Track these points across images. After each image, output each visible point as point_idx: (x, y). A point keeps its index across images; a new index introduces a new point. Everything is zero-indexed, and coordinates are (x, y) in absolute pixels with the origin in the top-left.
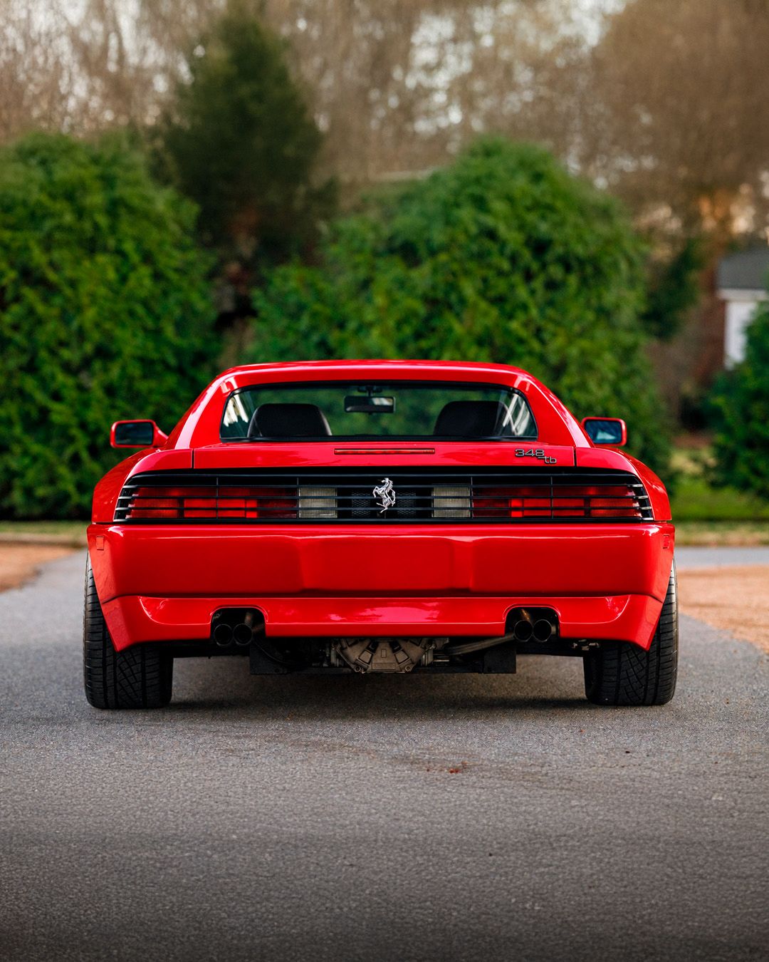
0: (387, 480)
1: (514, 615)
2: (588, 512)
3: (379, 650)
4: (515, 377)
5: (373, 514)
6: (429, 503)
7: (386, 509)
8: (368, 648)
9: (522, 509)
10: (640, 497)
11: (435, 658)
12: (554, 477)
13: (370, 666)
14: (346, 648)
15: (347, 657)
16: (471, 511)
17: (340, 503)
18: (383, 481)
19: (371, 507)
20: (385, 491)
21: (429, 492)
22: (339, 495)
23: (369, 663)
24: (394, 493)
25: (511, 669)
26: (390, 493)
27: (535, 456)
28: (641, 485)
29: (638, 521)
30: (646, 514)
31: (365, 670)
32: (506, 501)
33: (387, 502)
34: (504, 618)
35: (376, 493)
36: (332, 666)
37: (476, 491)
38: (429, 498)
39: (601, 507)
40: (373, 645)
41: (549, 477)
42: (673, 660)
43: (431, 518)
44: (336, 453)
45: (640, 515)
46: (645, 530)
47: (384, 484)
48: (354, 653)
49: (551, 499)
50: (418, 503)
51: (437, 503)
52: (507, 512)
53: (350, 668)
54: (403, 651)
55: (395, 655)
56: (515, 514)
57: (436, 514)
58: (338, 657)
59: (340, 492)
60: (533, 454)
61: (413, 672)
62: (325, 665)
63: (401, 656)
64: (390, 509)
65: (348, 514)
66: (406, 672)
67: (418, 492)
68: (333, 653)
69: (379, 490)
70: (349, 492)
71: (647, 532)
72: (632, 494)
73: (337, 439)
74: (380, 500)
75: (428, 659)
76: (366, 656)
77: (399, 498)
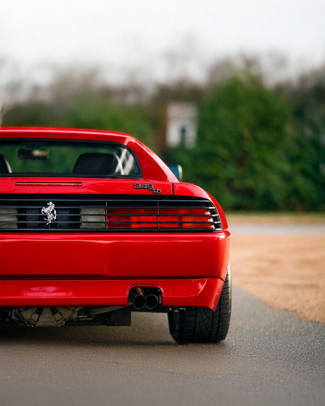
0: (51, 203)
1: (133, 291)
2: (181, 224)
3: (43, 312)
4: (125, 139)
5: (42, 226)
6: (78, 218)
7: (50, 222)
8: (36, 312)
9: (139, 223)
10: (213, 216)
11: (79, 315)
12: (159, 202)
13: (38, 323)
14: (22, 311)
15: (23, 317)
16: (106, 224)
17: (20, 218)
18: (48, 204)
19: (40, 221)
20: (49, 210)
21: (78, 211)
22: (19, 213)
23: (37, 321)
24: (55, 212)
25: (128, 322)
26: (53, 212)
27: (147, 188)
28: (214, 208)
29: (211, 231)
30: (217, 226)
31: (34, 325)
32: (129, 217)
33: (51, 218)
34: (127, 293)
35: (43, 212)
36: (12, 321)
37: (110, 211)
38: (78, 215)
39: (188, 221)
40: (40, 310)
41: (157, 202)
42: (228, 316)
43: (79, 228)
44: (17, 185)
45: (213, 226)
46: (217, 237)
47: (49, 206)
48: (27, 315)
49: (157, 216)
50: (71, 218)
51: (83, 219)
52: (129, 224)
53: (24, 322)
54: (59, 313)
55: (54, 316)
56: (133, 226)
57: (83, 225)
58: (16, 315)
59: (20, 211)
60: (146, 187)
61: (66, 325)
62: (7, 320)
63: (57, 316)
64: (53, 222)
65: (25, 226)
66: (61, 326)
67: (71, 211)
68: (13, 313)
69: (45, 210)
70: (25, 211)
71: (218, 238)
72: (209, 213)
73: (14, 175)
74: (46, 217)
75: (75, 316)
76: (35, 317)
77: (58, 215)
